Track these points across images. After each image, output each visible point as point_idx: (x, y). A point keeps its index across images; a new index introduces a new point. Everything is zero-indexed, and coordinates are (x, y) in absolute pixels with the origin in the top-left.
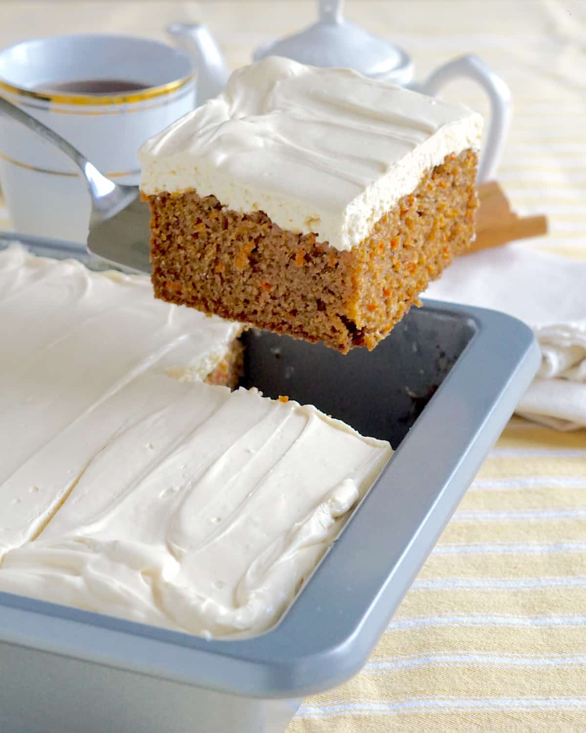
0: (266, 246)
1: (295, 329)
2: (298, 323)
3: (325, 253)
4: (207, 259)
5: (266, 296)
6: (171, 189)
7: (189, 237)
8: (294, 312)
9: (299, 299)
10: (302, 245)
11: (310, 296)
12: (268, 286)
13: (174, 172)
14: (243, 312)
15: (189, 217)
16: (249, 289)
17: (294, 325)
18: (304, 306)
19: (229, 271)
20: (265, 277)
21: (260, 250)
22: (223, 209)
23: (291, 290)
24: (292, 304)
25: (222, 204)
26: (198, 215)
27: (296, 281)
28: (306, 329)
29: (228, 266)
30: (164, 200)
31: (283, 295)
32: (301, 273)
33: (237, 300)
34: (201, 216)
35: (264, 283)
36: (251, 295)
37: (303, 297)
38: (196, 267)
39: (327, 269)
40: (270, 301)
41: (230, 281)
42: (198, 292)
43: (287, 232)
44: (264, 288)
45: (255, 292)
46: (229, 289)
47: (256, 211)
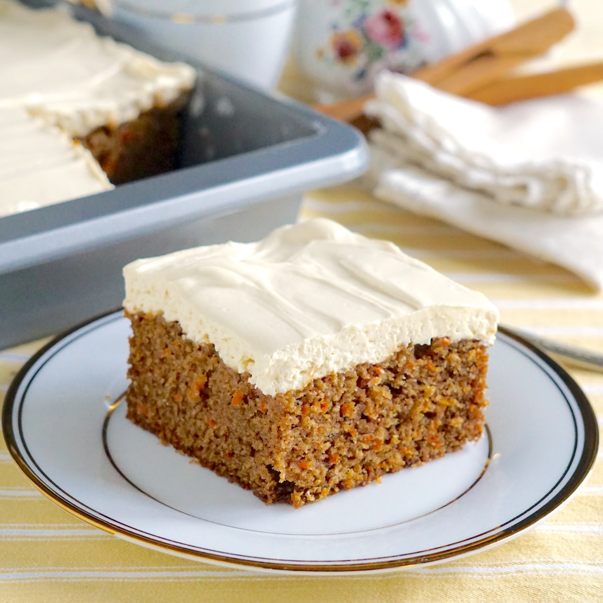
0: (215, 381)
1: (231, 471)
2: (234, 467)
3: (258, 397)
4: (169, 386)
5: (210, 432)
6: (146, 310)
7: (157, 361)
8: (231, 454)
9: (236, 441)
10: (241, 386)
11: (244, 439)
12: (214, 422)
13: (149, 292)
14: (192, 446)
15: (158, 341)
16: (199, 423)
17: (231, 468)
18: (240, 449)
19: (184, 402)
20: (211, 414)
21: (210, 384)
22: (183, 336)
23: (230, 430)
24: (231, 446)
25: (183, 332)
26: (166, 340)
27: (235, 421)
28: (239, 474)
29: (184, 396)
30: (141, 319)
31: (224, 435)
32: (238, 414)
33: (188, 433)
34: (168, 341)
35: (210, 419)
36: (200, 429)
37: (240, 440)
38: (160, 392)
39: (259, 414)
40: (213, 438)
41: (184, 412)
42: (160, 418)
43: (230, 368)
44: (210, 425)
45: (203, 428)
46: (183, 420)
47: (207, 343)
